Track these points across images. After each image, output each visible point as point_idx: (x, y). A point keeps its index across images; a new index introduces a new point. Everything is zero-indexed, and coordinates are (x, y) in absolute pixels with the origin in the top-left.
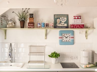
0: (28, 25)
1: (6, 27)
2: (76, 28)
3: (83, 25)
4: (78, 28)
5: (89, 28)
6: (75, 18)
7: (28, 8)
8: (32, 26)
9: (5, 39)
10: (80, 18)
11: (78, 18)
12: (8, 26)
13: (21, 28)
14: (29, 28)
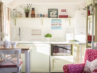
0: (31, 16)
1: (16, 17)
2: (62, 17)
3: (67, 16)
4: (64, 17)
5: (71, 18)
6: (62, 11)
7: (31, 4)
8: (33, 16)
9: (15, 25)
10: (66, 11)
11: (64, 11)
12: (17, 16)
13: (26, 17)
14: (31, 17)
